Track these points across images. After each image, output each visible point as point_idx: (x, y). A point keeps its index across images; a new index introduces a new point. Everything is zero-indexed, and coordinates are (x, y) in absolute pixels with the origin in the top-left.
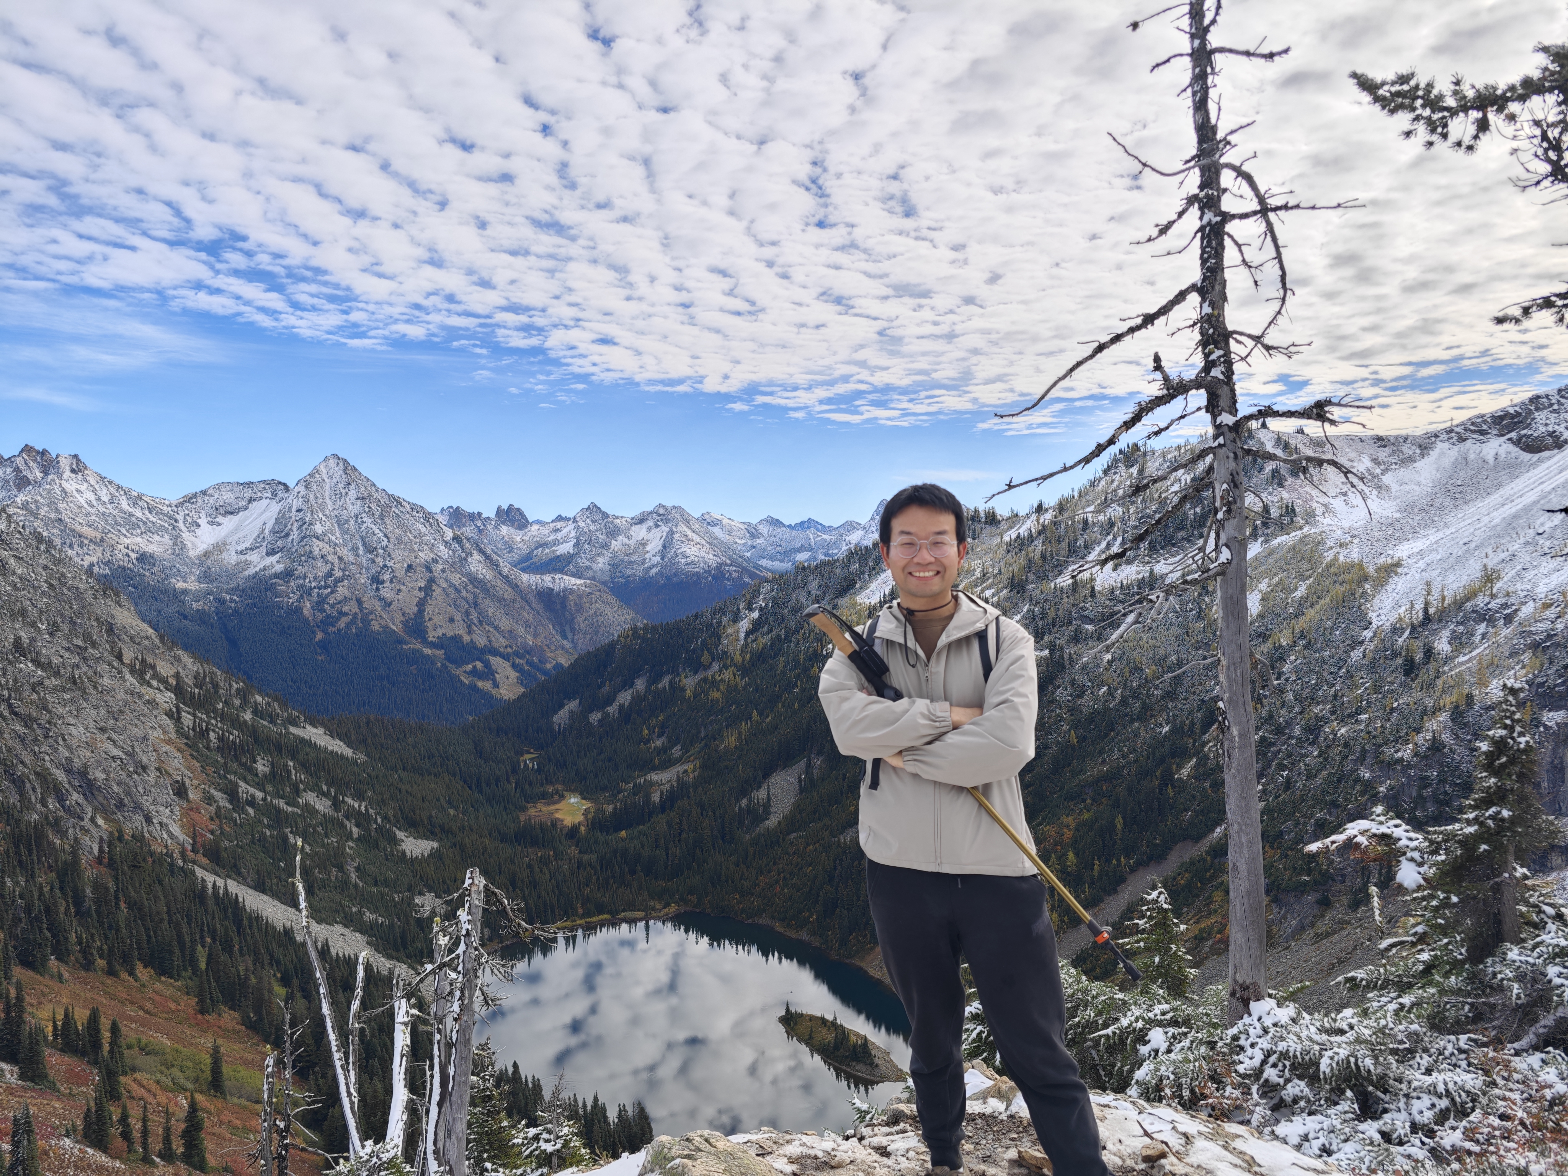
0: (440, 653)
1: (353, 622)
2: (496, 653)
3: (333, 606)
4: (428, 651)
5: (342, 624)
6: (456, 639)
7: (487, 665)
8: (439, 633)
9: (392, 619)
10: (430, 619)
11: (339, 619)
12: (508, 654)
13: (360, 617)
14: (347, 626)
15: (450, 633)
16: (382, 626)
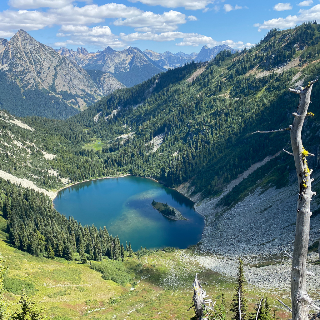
0: (61, 96)
1: (33, 86)
2: (78, 96)
3: (26, 81)
4: (57, 96)
5: (29, 87)
6: (66, 92)
7: (76, 100)
8: (60, 90)
9: (45, 86)
10: (57, 86)
11: (28, 85)
12: (83, 97)
13: (35, 85)
14: (31, 88)
15: (63, 90)
16: (42, 88)
